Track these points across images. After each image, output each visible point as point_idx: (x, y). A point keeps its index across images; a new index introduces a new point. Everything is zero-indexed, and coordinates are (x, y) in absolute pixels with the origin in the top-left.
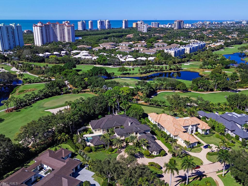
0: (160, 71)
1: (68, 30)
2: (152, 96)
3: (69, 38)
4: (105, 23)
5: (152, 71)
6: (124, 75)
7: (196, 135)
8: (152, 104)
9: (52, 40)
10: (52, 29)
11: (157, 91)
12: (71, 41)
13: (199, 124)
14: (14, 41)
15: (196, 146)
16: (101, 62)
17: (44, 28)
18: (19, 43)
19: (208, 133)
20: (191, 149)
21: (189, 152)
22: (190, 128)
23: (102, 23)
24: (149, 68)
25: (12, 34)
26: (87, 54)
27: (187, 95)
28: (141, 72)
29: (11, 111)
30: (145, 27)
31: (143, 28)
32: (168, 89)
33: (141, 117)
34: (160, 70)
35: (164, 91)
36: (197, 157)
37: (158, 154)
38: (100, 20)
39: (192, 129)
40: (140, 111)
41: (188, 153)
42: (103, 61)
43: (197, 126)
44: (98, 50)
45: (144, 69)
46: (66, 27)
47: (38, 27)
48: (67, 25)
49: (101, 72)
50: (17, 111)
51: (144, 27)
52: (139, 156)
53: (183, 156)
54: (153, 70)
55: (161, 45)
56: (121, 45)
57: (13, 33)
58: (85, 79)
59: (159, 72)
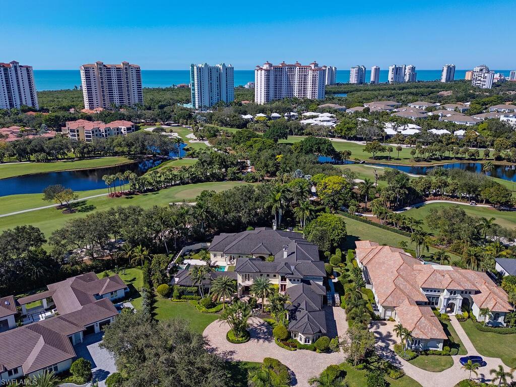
0: (469, 159)
1: (314, 77)
2: (408, 208)
3: (313, 93)
4: (405, 72)
5: (447, 158)
6: (376, 159)
7: (461, 319)
8: (392, 224)
9: (284, 94)
10: (287, 76)
11: (427, 199)
12: (317, 97)
13: (478, 292)
14: (219, 94)
15: (438, 349)
16: (342, 133)
17: (272, 73)
18: (227, 97)
19: (503, 323)
20: (417, 356)
21: (403, 362)
22: (445, 295)
23: (397, 71)
24: (440, 150)
25: (217, 82)
26: (329, 119)
27: (506, 217)
28: (418, 157)
29: (117, 196)
30: (488, 78)
31: (484, 80)
32: (458, 198)
33: (336, 247)
34: (471, 156)
35: (446, 199)
36: (420, 382)
37: (310, 343)
38: (394, 66)
39: (450, 302)
40: (333, 230)
41: (400, 363)
42: (346, 131)
43: (472, 296)
44: (354, 113)
45: (427, 151)
46: (310, 72)
47: (263, 71)
48: (313, 68)
49: (319, 148)
50: (127, 198)
51: (485, 78)
52: (260, 335)
53: (379, 367)
54: (452, 155)
55: (507, 111)
56: (411, 107)
57: (219, 79)
58: (277, 156)
59: (465, 162)
